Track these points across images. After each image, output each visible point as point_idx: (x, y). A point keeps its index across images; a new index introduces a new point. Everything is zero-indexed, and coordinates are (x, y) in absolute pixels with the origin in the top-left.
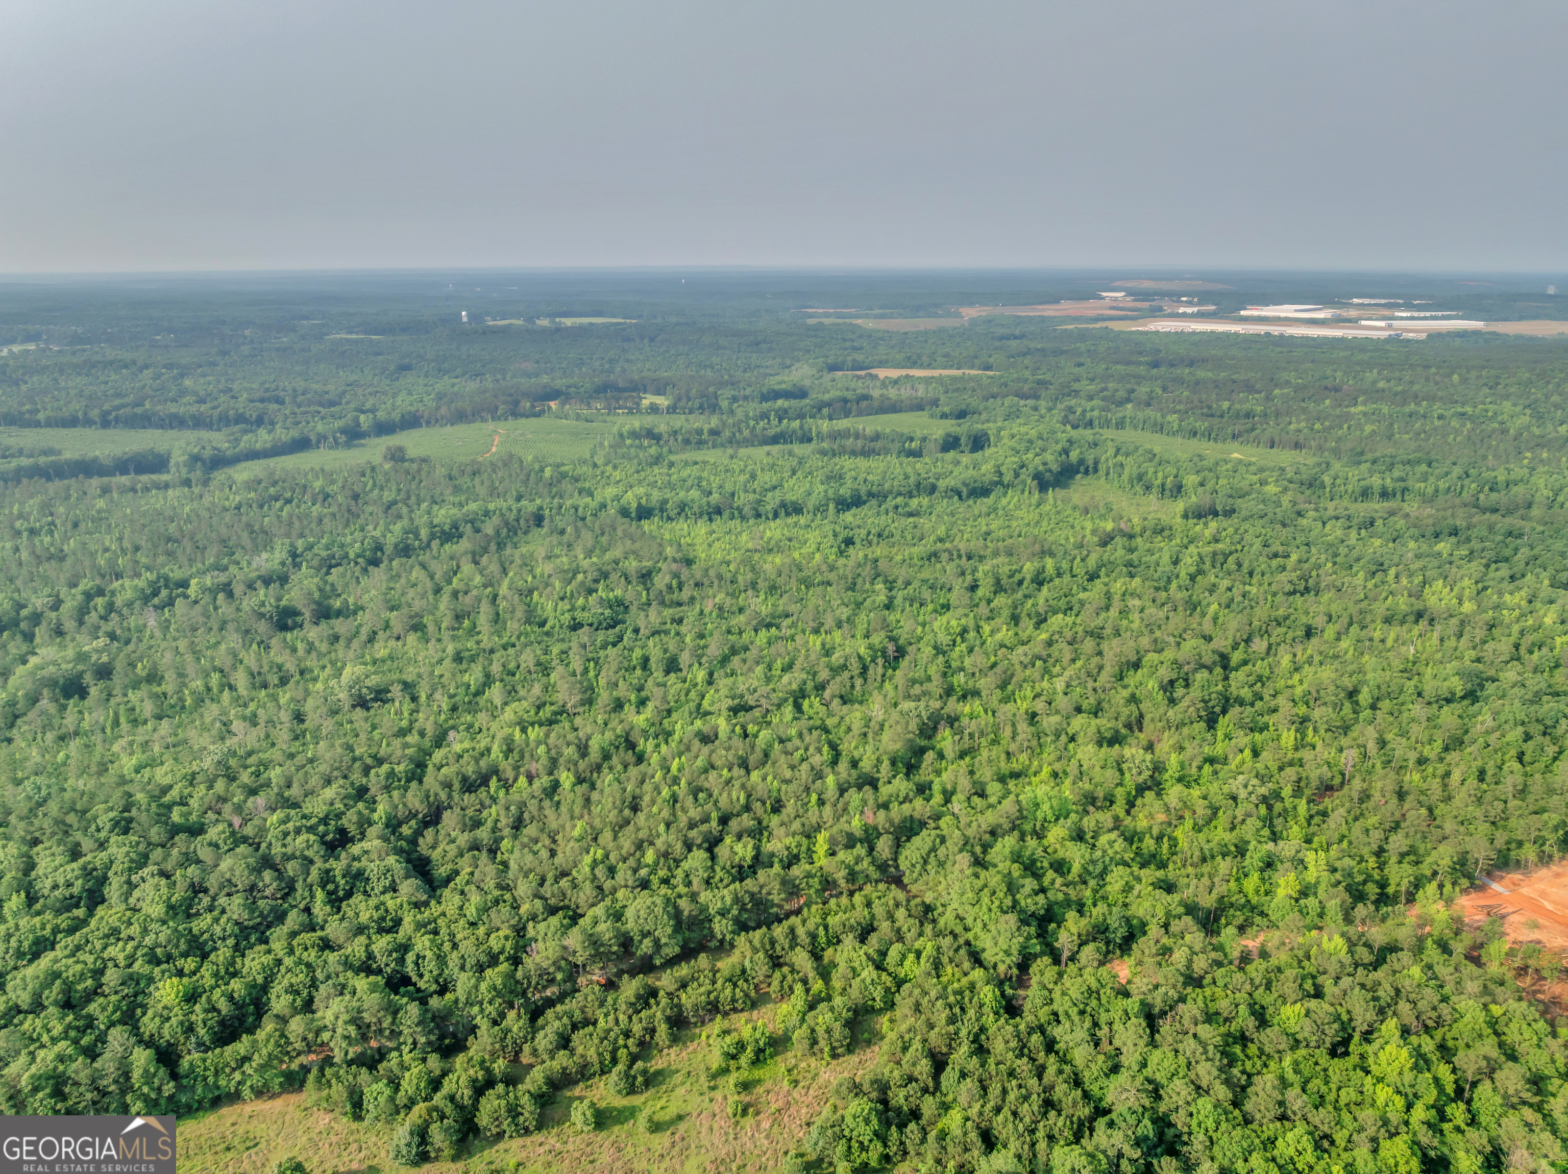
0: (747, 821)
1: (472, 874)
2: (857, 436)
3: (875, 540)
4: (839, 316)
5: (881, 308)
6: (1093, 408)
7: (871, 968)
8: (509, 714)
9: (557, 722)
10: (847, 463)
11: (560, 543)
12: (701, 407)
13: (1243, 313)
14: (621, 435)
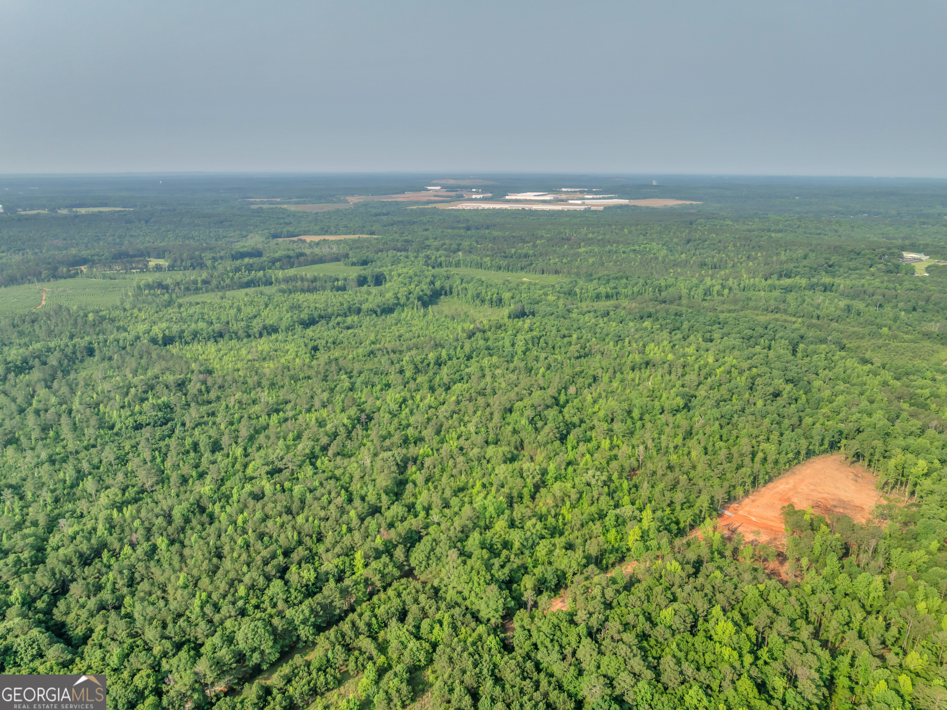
0: (301, 552)
1: (105, 629)
2: (302, 280)
3: (332, 346)
4: (271, 203)
5: (297, 197)
6: (441, 255)
7: (414, 640)
8: (103, 499)
9: (141, 499)
10: (301, 297)
11: (111, 367)
12: (192, 265)
13: (507, 197)
14: (139, 287)
